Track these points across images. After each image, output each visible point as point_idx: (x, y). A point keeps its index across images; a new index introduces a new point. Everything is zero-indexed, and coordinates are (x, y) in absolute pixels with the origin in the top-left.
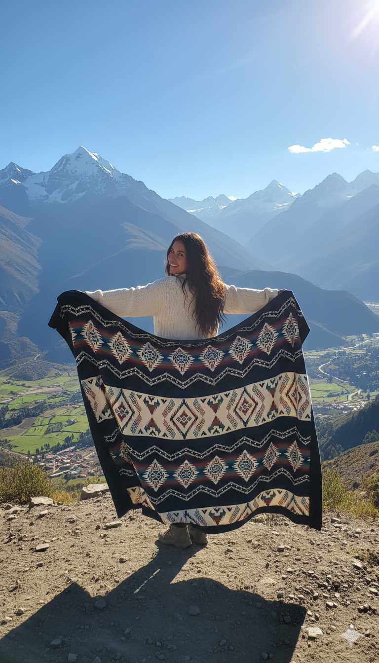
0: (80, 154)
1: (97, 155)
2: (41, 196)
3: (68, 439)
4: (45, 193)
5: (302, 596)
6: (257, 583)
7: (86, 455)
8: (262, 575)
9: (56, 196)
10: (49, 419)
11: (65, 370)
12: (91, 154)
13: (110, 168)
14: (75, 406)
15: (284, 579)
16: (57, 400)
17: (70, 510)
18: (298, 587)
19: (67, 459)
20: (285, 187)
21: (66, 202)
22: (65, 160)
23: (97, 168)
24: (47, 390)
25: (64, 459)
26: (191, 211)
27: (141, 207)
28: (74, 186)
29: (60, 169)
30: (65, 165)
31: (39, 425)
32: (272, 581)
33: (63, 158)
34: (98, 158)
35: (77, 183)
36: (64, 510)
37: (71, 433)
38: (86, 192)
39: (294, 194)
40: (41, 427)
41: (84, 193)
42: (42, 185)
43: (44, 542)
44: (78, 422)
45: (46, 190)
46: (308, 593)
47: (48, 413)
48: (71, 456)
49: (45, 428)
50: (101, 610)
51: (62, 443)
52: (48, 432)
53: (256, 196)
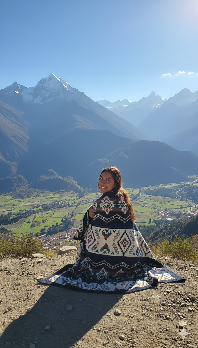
0: (51, 78)
1: (60, 78)
2: (30, 100)
3: (42, 230)
4: (32, 98)
5: (175, 305)
6: (151, 298)
7: (52, 239)
8: (153, 294)
9: (38, 100)
10: (33, 219)
11: (41, 193)
12: (57, 77)
13: (67, 85)
14: (46, 212)
15: (165, 295)
16: (37, 209)
17: (53, 260)
18: (172, 300)
19: (42, 241)
20: (158, 95)
21: (43, 103)
22: (43, 81)
23: (60, 85)
24: (32, 204)
25: (40, 241)
26: (109, 108)
27: (82, 106)
28: (47, 95)
29: (40, 85)
30: (43, 83)
31: (28, 222)
32: (158, 297)
33: (42, 80)
34: (60, 80)
35: (49, 93)
36: (50, 259)
37: (44, 227)
38: (54, 98)
39: (163, 99)
40: (29, 223)
41: (53, 98)
42: (31, 94)
43: (41, 275)
44: (48, 221)
45: (33, 97)
46: (178, 303)
47: (32, 216)
48: (44, 239)
49: (31, 224)
50: (69, 311)
51: (40, 232)
52: (32, 226)
53: (143, 100)
